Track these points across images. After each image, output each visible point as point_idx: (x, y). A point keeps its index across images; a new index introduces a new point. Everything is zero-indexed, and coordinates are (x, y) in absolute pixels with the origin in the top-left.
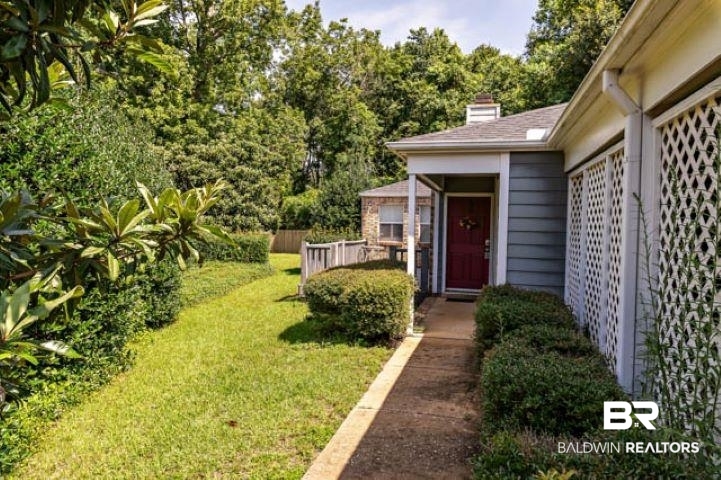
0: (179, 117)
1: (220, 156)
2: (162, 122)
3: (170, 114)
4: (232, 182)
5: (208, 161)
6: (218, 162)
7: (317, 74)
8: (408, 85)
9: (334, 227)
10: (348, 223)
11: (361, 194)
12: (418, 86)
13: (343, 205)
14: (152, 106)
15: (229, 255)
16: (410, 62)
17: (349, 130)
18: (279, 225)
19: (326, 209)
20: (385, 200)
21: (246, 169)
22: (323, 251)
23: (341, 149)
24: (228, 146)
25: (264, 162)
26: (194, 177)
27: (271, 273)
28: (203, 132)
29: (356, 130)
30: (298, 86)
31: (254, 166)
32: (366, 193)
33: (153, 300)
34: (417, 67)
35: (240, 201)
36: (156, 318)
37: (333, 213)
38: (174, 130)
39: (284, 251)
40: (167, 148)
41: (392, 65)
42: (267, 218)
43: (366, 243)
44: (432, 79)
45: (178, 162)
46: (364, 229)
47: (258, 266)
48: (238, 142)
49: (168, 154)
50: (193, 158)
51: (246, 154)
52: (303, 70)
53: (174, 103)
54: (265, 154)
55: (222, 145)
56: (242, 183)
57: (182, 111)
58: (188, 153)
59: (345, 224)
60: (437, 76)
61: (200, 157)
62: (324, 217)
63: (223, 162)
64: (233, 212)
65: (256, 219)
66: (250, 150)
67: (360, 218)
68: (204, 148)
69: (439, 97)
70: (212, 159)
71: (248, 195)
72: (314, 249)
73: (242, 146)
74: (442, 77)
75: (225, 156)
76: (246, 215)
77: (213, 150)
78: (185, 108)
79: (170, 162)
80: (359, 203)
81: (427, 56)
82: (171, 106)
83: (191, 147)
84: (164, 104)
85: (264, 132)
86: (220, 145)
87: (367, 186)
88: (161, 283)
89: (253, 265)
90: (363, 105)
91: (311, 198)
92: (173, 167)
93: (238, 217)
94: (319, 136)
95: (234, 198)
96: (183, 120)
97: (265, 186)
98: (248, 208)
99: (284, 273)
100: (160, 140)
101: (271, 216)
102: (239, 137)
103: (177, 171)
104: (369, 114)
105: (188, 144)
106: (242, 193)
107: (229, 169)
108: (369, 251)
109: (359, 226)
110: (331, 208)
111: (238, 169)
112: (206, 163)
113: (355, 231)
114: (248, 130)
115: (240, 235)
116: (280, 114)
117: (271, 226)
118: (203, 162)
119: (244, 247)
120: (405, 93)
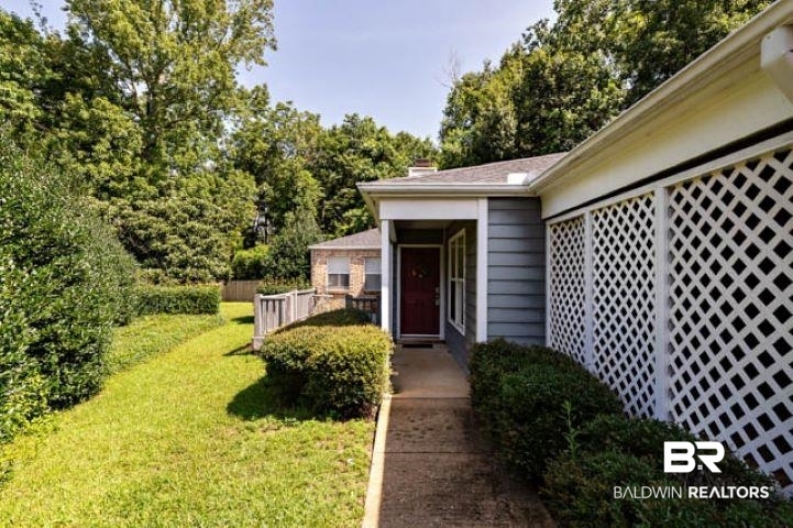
0: (126, 174)
1: (169, 212)
2: (107, 178)
3: (116, 171)
4: (182, 236)
5: (158, 216)
6: (167, 218)
7: (266, 146)
8: (345, 158)
9: (285, 277)
10: (298, 274)
11: (310, 247)
12: (353, 160)
13: (293, 258)
14: (96, 162)
15: (177, 307)
16: (346, 141)
17: (295, 193)
18: (231, 276)
19: (277, 261)
20: (333, 252)
21: (197, 225)
22: (277, 303)
23: (288, 209)
24: (178, 203)
25: (215, 219)
26: (142, 232)
27: (222, 323)
28: (153, 190)
29: (301, 194)
30: (248, 155)
31: (205, 223)
32: (315, 247)
33: (62, 374)
34: (351, 145)
35: (191, 255)
36: (67, 395)
37: (284, 265)
38: (121, 186)
39: (235, 300)
40: (112, 203)
41: (332, 141)
42: (219, 271)
43: (316, 292)
44: (366, 153)
45: (123, 217)
46: (314, 278)
47: (208, 317)
48: (189, 199)
49: (113, 209)
50: (141, 214)
51: (197, 211)
52: (253, 141)
53: (121, 160)
54: (217, 212)
55: (173, 201)
56: (193, 238)
57: (130, 169)
58: (135, 208)
59: (294, 274)
60: (371, 150)
61: (149, 213)
62: (275, 268)
63: (173, 218)
64: (183, 265)
65: (207, 271)
66: (202, 207)
67: (309, 269)
68: (152, 204)
69: (374, 167)
70: (162, 214)
71: (198, 249)
72: (267, 301)
73: (193, 203)
74: (375, 152)
75: (176, 212)
76: (197, 267)
77: (162, 206)
78: (133, 166)
79: (116, 216)
80: (308, 255)
81: (359, 137)
82: (117, 163)
83: (139, 203)
84: (110, 161)
85: (216, 192)
86: (170, 202)
87: (315, 240)
88: (75, 350)
89: (203, 316)
90: (307, 172)
91: (262, 251)
92: (119, 221)
93: (188, 270)
94: (268, 199)
95: (185, 252)
96: (131, 178)
97: (216, 241)
98: (198, 261)
99: (235, 323)
100: (105, 195)
101: (223, 268)
102: (191, 196)
103: (122, 226)
104: (312, 181)
105: (136, 200)
106: (193, 247)
107: (180, 225)
108: (318, 298)
109: (308, 277)
110: (281, 260)
111: (189, 224)
112: (155, 218)
113: (305, 281)
114: (199, 189)
115: (190, 288)
116: (230, 177)
117: (224, 278)
118: (151, 218)
119: (194, 299)
120: (342, 166)
